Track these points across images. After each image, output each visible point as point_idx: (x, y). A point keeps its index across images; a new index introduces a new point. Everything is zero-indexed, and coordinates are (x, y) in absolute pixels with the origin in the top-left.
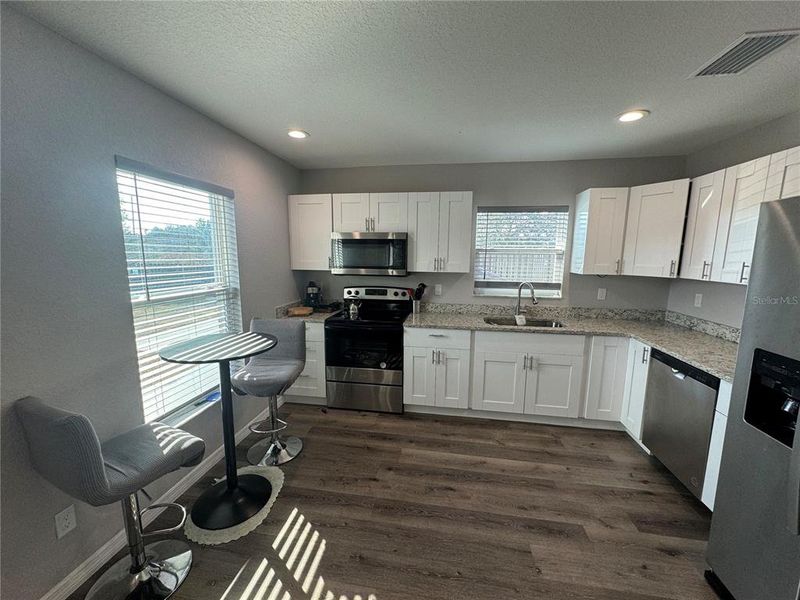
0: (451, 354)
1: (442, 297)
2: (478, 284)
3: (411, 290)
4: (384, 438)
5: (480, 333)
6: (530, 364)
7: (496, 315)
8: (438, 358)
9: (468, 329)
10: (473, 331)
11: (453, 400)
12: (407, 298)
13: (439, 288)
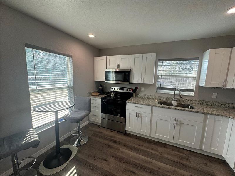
0: (143, 114)
1: (144, 92)
2: (158, 88)
3: (132, 89)
4: (115, 142)
5: (155, 107)
6: (176, 122)
7: (165, 100)
8: (138, 115)
9: (150, 105)
10: (152, 107)
11: (144, 132)
12: (131, 92)
13: (143, 89)
